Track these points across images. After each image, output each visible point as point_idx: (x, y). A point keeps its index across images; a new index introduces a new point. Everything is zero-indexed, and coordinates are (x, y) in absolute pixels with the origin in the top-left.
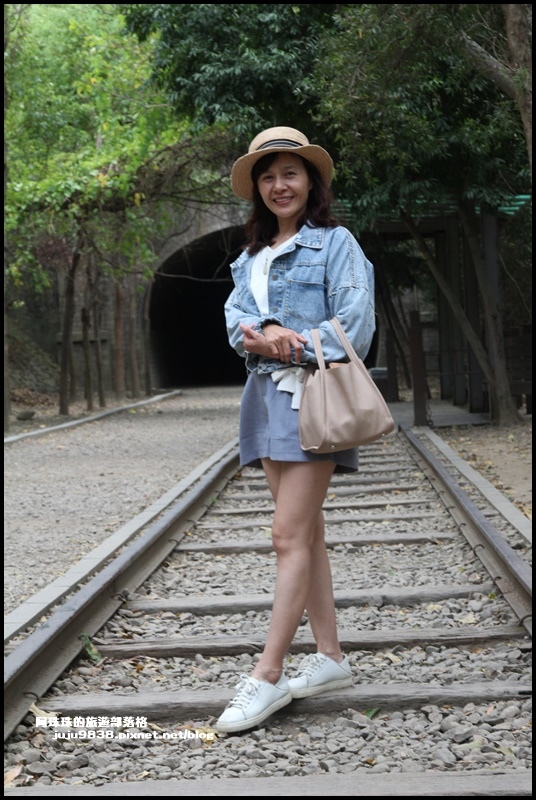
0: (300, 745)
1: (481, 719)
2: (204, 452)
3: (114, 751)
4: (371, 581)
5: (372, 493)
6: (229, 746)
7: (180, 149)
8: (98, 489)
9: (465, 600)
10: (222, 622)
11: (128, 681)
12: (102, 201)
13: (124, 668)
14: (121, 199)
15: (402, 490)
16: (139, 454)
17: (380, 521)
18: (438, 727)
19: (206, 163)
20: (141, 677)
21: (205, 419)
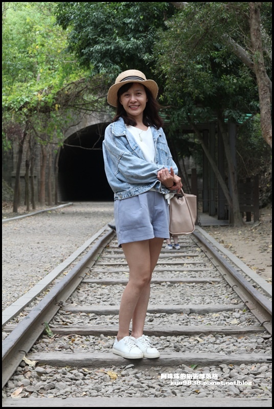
0: (159, 382)
1: (249, 372)
2: (88, 234)
3: (66, 381)
4: (182, 301)
5: (176, 257)
6: (124, 381)
7: (79, 83)
8: (38, 250)
9: (231, 312)
10: (111, 319)
11: (68, 346)
12: (39, 107)
13: (65, 340)
14: (49, 107)
15: (191, 256)
16: (56, 233)
17: (182, 271)
18: (228, 375)
19: (91, 91)
20: (74, 345)
21: (86, 217)
